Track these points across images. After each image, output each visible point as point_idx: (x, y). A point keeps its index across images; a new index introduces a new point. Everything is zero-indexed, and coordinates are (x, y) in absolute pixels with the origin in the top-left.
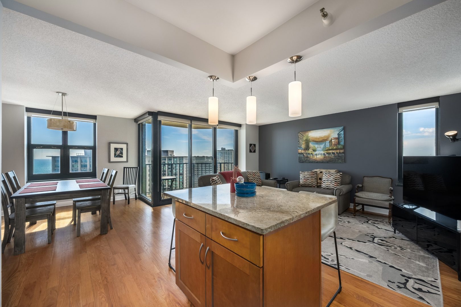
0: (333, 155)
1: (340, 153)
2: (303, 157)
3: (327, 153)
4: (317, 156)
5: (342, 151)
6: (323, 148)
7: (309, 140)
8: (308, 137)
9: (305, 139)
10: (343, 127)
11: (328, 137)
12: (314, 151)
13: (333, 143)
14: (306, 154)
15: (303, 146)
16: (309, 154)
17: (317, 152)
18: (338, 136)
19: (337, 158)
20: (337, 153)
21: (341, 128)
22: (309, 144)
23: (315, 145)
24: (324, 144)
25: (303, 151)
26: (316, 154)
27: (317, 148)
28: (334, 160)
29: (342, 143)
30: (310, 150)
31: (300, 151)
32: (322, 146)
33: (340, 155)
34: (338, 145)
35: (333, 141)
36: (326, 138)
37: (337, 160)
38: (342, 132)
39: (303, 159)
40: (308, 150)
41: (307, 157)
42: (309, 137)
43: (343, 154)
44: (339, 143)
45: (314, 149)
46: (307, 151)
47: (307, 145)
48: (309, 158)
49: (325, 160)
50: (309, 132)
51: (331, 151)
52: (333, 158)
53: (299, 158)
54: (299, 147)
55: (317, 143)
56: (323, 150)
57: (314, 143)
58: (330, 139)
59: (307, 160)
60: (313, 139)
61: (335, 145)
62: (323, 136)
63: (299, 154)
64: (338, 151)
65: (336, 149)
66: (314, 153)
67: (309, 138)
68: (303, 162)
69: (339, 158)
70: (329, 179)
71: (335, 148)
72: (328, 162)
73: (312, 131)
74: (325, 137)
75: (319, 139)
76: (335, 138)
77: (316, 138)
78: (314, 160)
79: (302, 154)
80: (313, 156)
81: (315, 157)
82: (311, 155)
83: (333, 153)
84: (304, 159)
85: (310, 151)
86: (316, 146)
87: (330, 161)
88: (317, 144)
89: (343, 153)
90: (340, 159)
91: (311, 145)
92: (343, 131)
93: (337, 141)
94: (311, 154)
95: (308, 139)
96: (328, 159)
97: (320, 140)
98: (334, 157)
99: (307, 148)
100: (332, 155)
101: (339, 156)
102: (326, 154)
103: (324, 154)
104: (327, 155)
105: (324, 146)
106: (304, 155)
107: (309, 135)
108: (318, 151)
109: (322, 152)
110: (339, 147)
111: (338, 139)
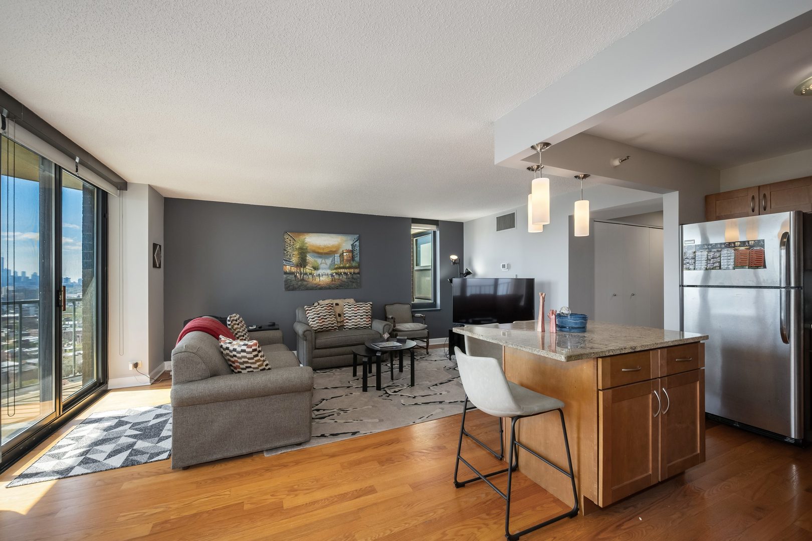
0: (346, 277)
1: (354, 273)
2: (294, 279)
3: (336, 273)
4: (321, 278)
5: (357, 271)
6: (331, 265)
7: (307, 249)
8: (303, 243)
9: (297, 247)
10: (358, 235)
11: (338, 247)
12: (316, 268)
13: (345, 258)
14: (301, 274)
15: (295, 260)
16: (306, 274)
17: (320, 272)
18: (352, 248)
19: (351, 281)
20: (350, 273)
21: (356, 236)
22: (306, 256)
23: (316, 260)
24: (331, 259)
25: (294, 269)
26: (319, 275)
27: (321, 264)
28: (347, 284)
29: (357, 259)
30: (307, 267)
31: (288, 268)
32: (329, 261)
33: (355, 276)
34: (352, 262)
35: (345, 254)
36: (334, 250)
37: (350, 283)
38: (357, 243)
39: (294, 283)
40: (305, 267)
41: (303, 280)
42: (306, 243)
43: (359, 275)
44: (353, 259)
45: (316, 265)
46: (302, 269)
47: (302, 258)
48: (306, 281)
49: (333, 284)
50: (305, 234)
51: (342, 271)
52: (344, 281)
53: (286, 281)
54: (286, 260)
55: (320, 255)
56: (330, 268)
57: (316, 255)
58: (341, 251)
59: (302, 285)
60: (314, 249)
61: (348, 261)
62: (329, 246)
63: (286, 273)
64: (352, 271)
65: (349, 268)
66: (315, 273)
67: (307, 245)
68: (294, 289)
69: (353, 280)
70: (358, 314)
71: (347, 265)
72: (337, 288)
73: (311, 235)
74: (333, 246)
75: (323, 249)
76: (348, 251)
77: (319, 248)
78: (315, 284)
79: (291, 273)
80: (313, 277)
81: (317, 279)
82: (310, 277)
83: (345, 273)
84: (297, 284)
85: (308, 269)
86: (319, 261)
87: (340, 286)
88: (320, 257)
89: (358, 273)
90: (354, 282)
91: (309, 258)
92: (358, 241)
93: (351, 254)
94: (310, 274)
95: (305, 247)
96: (337, 283)
97: (325, 251)
98: (347, 279)
99: (303, 263)
100: (344, 276)
101: (353, 278)
102: (334, 274)
103: (332, 275)
104: (336, 277)
105: (332, 261)
106: (296, 276)
107: (306, 239)
108: (323, 269)
109: (329, 272)
110: (354, 264)
111: (352, 251)
